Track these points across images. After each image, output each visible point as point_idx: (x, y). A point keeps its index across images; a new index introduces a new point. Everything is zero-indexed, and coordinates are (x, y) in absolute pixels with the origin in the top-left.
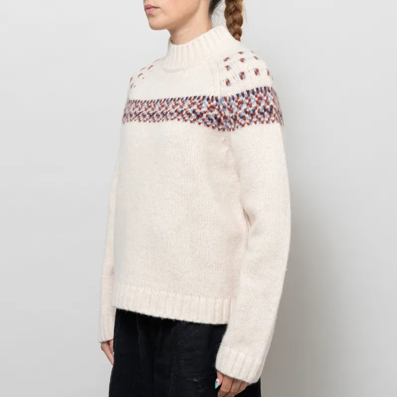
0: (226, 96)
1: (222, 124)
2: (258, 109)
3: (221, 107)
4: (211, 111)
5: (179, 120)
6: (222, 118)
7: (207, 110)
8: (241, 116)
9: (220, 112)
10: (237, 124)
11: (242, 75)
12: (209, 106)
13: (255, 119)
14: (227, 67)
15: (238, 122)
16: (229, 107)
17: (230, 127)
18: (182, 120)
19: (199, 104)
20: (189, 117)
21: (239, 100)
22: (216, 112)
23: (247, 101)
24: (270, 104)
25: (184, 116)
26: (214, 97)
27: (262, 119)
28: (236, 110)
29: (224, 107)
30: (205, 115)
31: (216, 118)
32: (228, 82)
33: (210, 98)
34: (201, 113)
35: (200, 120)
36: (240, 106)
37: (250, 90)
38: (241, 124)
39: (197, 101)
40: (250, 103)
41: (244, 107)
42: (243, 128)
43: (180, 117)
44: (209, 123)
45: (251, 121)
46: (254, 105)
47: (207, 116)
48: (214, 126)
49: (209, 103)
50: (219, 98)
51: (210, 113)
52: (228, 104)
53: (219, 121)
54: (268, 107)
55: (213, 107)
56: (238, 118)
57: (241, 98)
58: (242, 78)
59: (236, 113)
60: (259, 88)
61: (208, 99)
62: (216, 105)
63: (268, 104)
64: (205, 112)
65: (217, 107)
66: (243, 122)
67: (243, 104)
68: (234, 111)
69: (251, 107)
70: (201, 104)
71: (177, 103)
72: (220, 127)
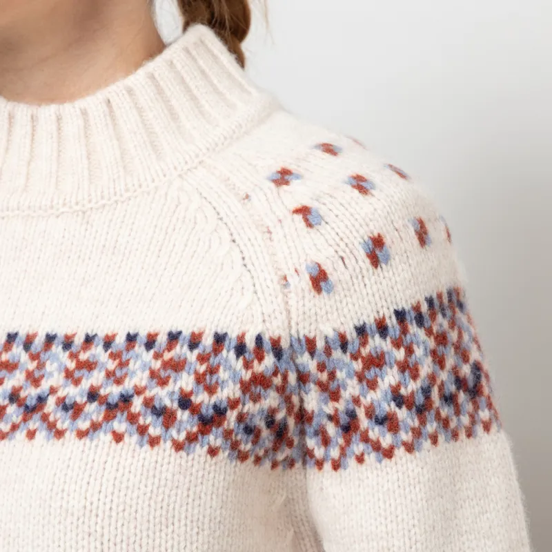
0: (311, 336)
1: (290, 444)
2: (439, 382)
3: (292, 378)
4: (256, 399)
5: (118, 438)
6: (291, 422)
7: (238, 394)
8: (380, 413)
9: (288, 400)
10: (358, 447)
11: (376, 250)
12: (247, 376)
13: (431, 427)
14: (304, 211)
15: (365, 439)
16: (324, 377)
17: (319, 452)
18: (136, 437)
19: (202, 369)
20: (167, 425)
21: (365, 352)
22: (271, 399)
23: (400, 354)
24: (472, 361)
25: (141, 421)
26: (266, 338)
27: (453, 425)
28: (352, 388)
29: (303, 378)
30: (232, 416)
31: (270, 422)
32: (319, 280)
33: (250, 343)
34: (215, 407)
35: (214, 438)
36: (370, 374)
37: (407, 307)
38: (377, 447)
39: (192, 357)
40: (412, 360)
41: (390, 377)
42: (386, 461)
43: (120, 425)
44: (246, 447)
45: (417, 433)
46: (426, 368)
47: (241, 418)
48: (261, 453)
49: (247, 365)
50: (285, 344)
51: (249, 407)
52: (321, 367)
53: (280, 433)
54: (466, 370)
55: (261, 381)
56: (364, 423)
57: (376, 343)
58: (375, 261)
59: (356, 401)
60: (435, 296)
61: (240, 349)
62: (275, 374)
63: (465, 358)
64: (234, 404)
65: (277, 380)
66: (387, 440)
67: (386, 368)
68: (346, 394)
69: (415, 377)
70: (213, 371)
71: (83, 357)
72: (280, 457)
